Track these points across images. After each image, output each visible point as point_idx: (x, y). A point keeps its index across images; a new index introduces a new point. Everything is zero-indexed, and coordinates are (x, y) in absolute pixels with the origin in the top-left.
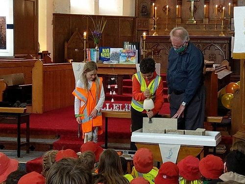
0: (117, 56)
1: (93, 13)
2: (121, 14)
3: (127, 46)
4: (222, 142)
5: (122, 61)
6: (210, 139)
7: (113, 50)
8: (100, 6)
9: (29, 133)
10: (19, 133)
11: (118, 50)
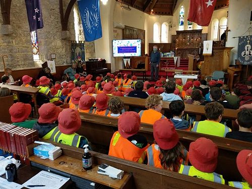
0: (168, 55)
1: (159, 42)
2: (167, 42)
3: (171, 52)
4: (198, 77)
5: (170, 56)
6: (196, 77)
7: (167, 53)
8: (162, 40)
9: (146, 76)
10: (143, 76)
11: (169, 53)
